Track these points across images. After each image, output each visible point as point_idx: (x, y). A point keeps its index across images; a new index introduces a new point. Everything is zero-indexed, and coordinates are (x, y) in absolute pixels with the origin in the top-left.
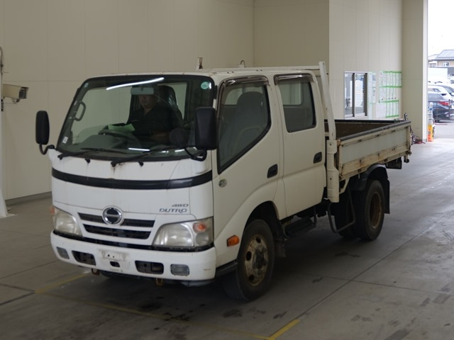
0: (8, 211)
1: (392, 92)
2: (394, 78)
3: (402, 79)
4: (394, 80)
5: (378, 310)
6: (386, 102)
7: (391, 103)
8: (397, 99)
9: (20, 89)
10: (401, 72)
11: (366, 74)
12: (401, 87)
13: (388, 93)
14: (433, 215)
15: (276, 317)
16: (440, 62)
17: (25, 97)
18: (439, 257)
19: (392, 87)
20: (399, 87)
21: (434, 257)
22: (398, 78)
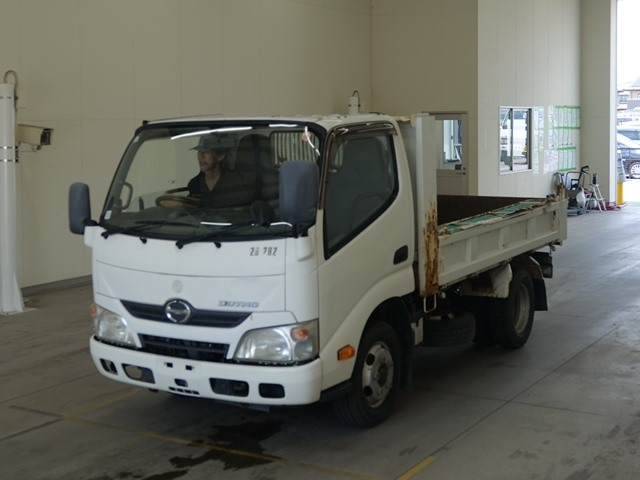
0: (25, 303)
1: (566, 135)
2: (570, 116)
3: (581, 118)
4: (570, 118)
5: (547, 443)
6: (559, 149)
7: (566, 151)
8: (574, 145)
9: (42, 131)
10: (579, 107)
11: (530, 110)
12: (579, 128)
13: (561, 136)
14: (624, 309)
15: (403, 453)
16: (634, 94)
17: (49, 143)
18: (633, 368)
19: (567, 128)
20: (576, 128)
21: (625, 368)
22: (574, 116)
